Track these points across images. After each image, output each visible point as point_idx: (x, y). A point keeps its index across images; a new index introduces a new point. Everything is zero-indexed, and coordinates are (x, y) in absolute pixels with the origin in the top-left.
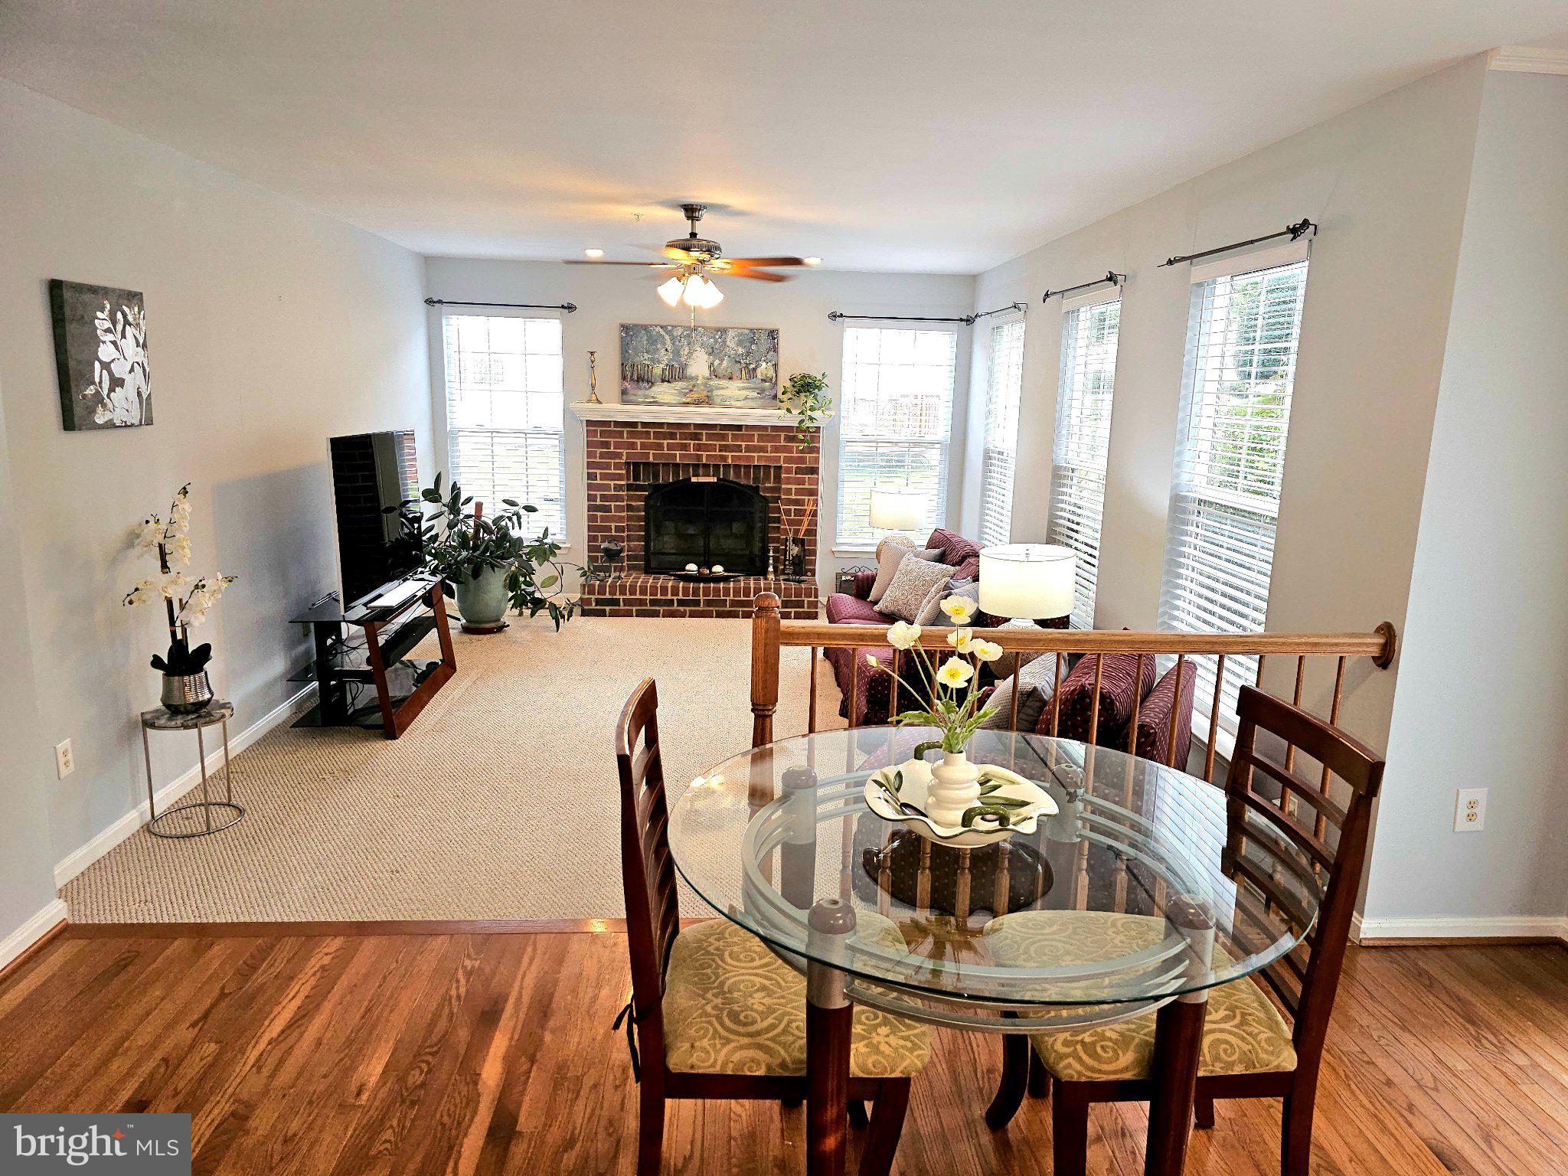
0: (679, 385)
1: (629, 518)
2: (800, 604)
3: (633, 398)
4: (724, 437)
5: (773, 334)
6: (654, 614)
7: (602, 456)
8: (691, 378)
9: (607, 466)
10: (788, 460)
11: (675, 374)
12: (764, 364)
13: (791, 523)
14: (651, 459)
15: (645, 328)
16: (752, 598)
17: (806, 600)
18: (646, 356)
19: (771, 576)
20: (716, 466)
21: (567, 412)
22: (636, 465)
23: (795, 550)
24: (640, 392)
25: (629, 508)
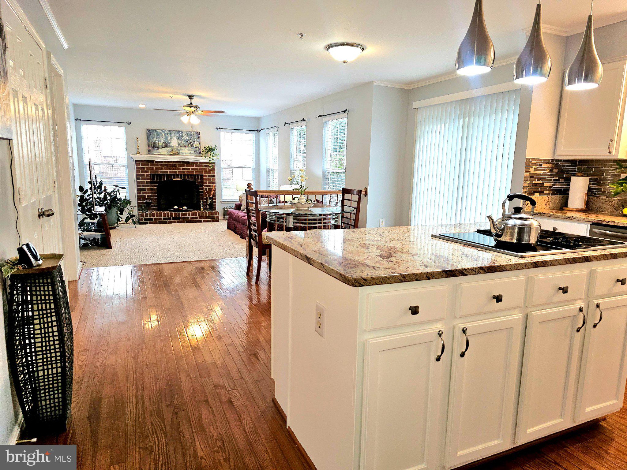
0: (168, 149)
1: (151, 193)
2: (213, 217)
3: (153, 153)
4: (184, 166)
5: (198, 134)
6: (165, 223)
7: (142, 172)
8: (172, 147)
9: (144, 175)
10: (205, 173)
11: (166, 145)
12: (196, 143)
13: (208, 193)
14: (159, 173)
15: (155, 130)
16: (198, 216)
17: (215, 216)
18: (156, 139)
19: (202, 210)
20: (181, 175)
21: (129, 158)
22: (153, 175)
23: (210, 201)
24: (154, 151)
25: (152, 189)
